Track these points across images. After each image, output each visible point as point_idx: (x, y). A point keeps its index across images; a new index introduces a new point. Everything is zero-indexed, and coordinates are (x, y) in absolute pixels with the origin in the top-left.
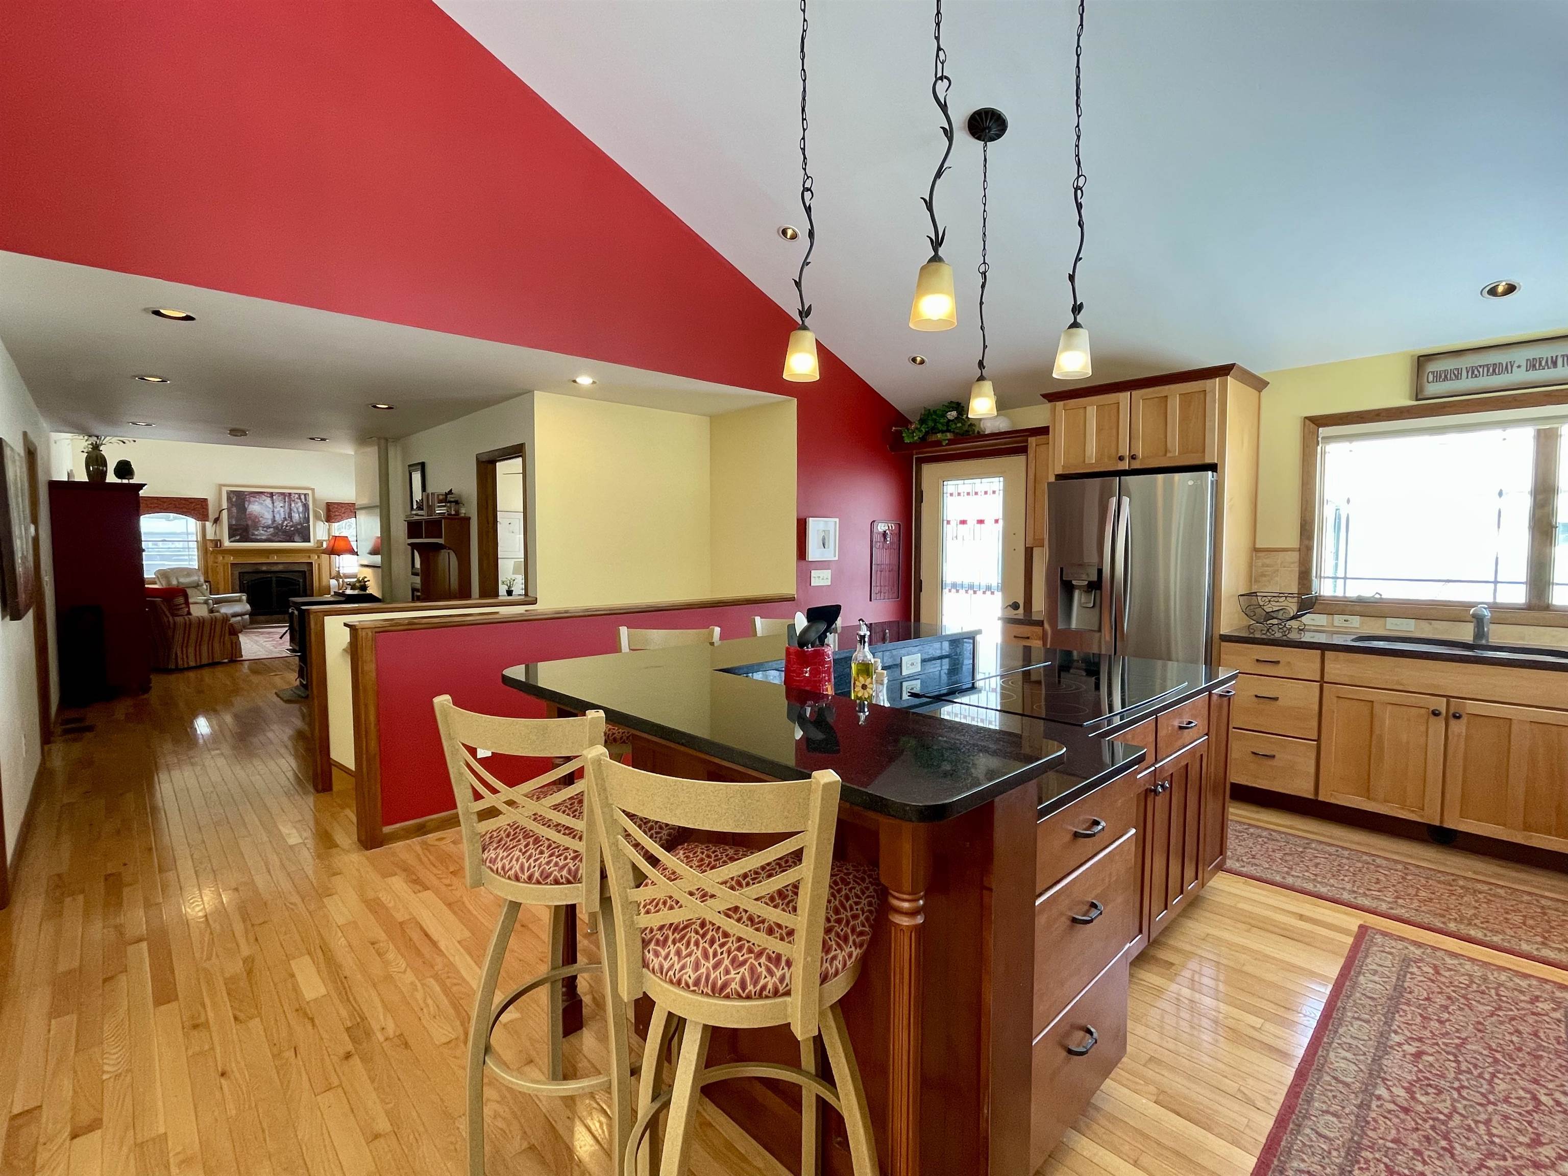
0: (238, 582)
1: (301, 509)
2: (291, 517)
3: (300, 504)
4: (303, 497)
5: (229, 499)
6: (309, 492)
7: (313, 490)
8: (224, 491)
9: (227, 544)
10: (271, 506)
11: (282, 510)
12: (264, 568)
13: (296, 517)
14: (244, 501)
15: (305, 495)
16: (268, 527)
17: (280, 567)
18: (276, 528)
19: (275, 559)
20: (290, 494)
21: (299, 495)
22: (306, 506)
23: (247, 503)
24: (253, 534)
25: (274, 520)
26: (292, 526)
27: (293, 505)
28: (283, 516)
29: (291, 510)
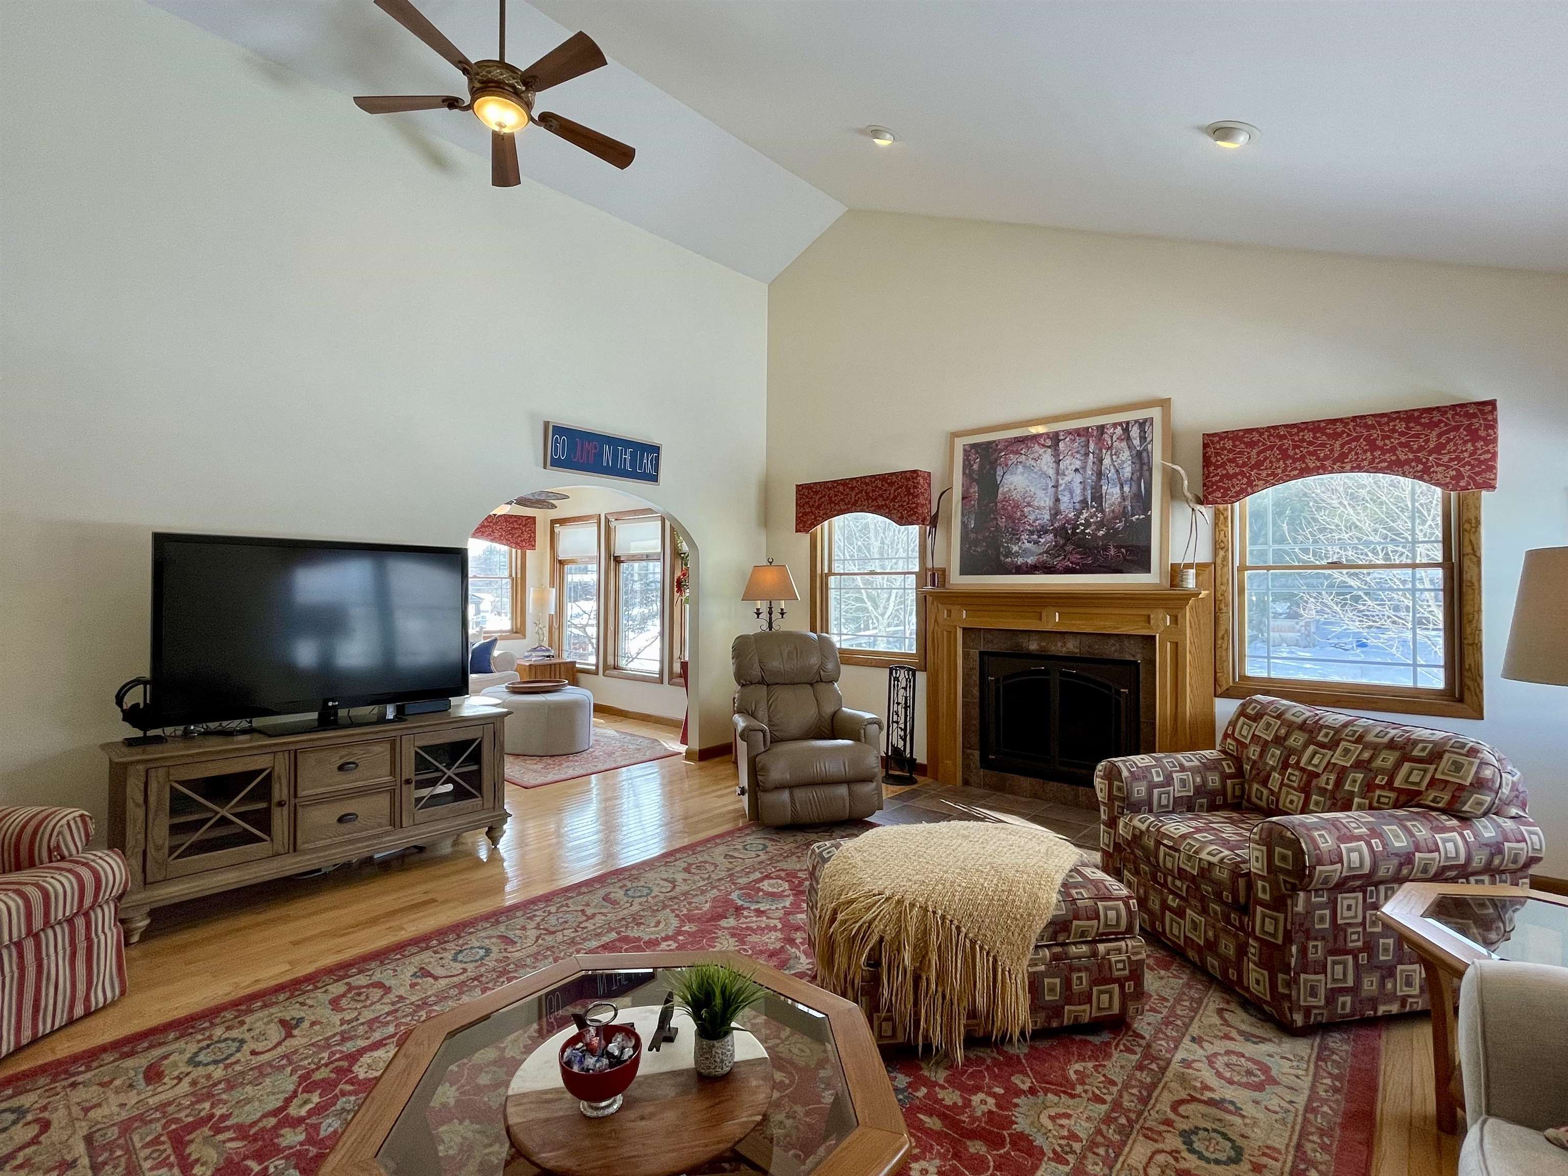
0: (976, 677)
1: (1127, 471)
2: (1098, 497)
3: (1126, 455)
4: (1135, 432)
5: (967, 464)
6: (1155, 413)
7: (1164, 404)
8: (960, 444)
9: (958, 580)
10: (1051, 472)
11: (1078, 478)
12: (1033, 646)
13: (1113, 494)
14: (994, 464)
15: (1142, 424)
16: (1043, 531)
17: (1071, 646)
18: (1060, 532)
19: (1055, 620)
20: (1102, 429)
21: (1126, 427)
22: (1142, 460)
23: (999, 472)
24: (1009, 553)
25: (1055, 512)
26: (1100, 525)
27: (1107, 461)
28: (1078, 498)
29: (1100, 474)
